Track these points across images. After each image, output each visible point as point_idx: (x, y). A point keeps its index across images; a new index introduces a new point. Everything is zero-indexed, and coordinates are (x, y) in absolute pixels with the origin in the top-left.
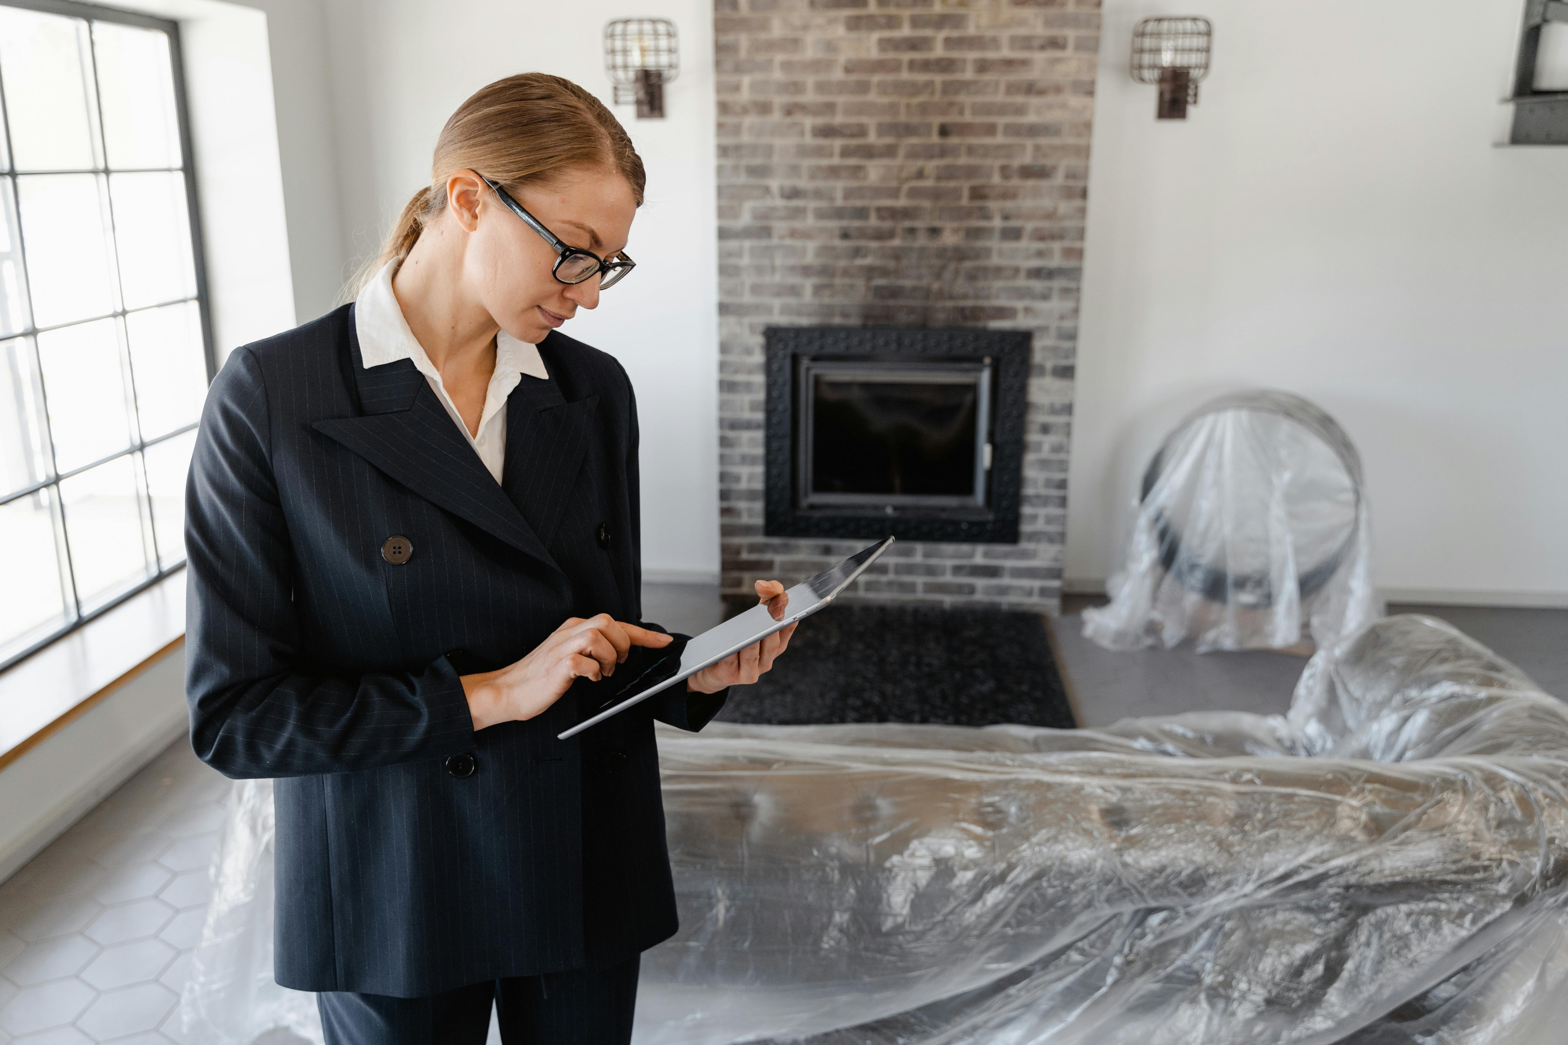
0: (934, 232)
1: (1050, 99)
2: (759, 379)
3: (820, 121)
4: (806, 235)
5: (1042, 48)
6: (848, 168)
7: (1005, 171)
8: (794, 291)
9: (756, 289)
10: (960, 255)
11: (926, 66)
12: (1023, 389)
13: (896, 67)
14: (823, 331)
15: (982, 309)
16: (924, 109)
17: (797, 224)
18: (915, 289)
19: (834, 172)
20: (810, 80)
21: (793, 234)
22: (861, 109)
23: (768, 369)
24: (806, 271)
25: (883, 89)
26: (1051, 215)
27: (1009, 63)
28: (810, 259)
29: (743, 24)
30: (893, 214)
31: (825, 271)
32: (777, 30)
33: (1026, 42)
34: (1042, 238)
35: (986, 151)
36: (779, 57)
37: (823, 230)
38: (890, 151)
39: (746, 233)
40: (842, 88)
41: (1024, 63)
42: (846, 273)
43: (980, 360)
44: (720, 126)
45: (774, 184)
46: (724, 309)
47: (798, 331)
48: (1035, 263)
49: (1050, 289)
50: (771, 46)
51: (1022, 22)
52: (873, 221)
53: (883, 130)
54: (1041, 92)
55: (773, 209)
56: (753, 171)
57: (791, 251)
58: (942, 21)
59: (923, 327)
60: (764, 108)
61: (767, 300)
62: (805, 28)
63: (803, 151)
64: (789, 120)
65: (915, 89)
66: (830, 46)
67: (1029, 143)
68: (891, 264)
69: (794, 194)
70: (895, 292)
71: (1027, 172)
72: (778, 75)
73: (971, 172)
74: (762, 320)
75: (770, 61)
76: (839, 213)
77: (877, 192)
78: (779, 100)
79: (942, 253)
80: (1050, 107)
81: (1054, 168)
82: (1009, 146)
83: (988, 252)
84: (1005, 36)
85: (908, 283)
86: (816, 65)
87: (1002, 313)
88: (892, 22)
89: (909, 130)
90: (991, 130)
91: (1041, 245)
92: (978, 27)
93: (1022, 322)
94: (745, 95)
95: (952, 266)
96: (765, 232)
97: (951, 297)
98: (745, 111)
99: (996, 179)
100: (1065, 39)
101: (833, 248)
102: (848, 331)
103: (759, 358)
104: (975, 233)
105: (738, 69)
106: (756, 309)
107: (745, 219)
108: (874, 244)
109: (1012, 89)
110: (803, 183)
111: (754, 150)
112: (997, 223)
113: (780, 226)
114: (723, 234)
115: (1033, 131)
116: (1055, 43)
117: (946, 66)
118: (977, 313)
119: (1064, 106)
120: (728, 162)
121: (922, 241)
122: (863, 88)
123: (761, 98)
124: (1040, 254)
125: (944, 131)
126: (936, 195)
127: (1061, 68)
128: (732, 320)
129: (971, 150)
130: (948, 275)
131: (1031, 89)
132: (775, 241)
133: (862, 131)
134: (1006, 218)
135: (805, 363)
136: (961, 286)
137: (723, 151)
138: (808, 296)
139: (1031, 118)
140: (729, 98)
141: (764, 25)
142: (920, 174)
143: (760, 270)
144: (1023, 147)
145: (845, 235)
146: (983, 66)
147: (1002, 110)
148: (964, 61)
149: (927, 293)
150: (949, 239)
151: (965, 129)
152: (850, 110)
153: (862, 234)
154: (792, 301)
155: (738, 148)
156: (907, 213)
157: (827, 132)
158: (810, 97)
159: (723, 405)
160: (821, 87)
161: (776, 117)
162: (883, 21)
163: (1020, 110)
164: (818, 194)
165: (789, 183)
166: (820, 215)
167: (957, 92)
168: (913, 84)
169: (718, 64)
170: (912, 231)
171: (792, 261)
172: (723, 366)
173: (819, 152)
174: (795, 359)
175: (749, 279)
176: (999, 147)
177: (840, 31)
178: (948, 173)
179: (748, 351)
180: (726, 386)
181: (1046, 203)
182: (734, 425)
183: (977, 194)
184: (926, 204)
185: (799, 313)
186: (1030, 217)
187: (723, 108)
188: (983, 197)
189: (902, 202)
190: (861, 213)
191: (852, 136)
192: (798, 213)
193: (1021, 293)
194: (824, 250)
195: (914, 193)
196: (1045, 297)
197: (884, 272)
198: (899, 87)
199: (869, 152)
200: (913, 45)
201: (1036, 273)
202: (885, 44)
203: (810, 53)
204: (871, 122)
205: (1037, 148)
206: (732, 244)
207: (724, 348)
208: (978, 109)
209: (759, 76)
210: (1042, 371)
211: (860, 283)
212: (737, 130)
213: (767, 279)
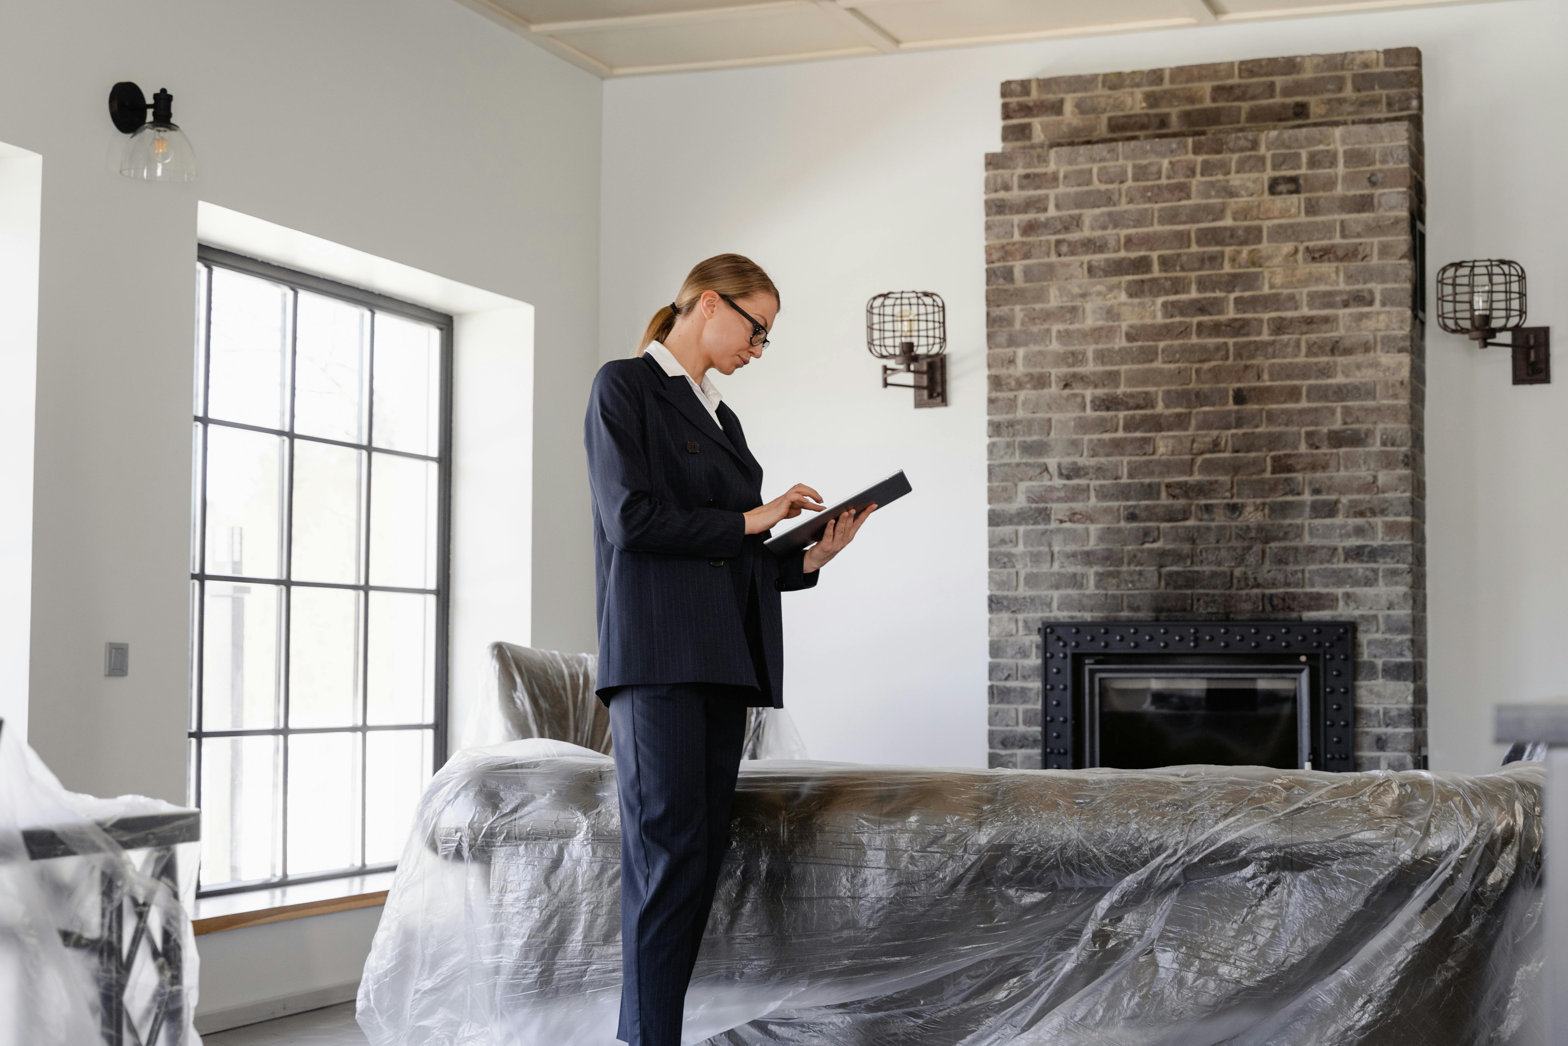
0: (1234, 509)
1: (1359, 358)
2: (1036, 685)
3: (1100, 392)
4: (1089, 518)
5: (1346, 305)
6: (1133, 440)
7: (1312, 440)
8: (1075, 581)
9: (1032, 580)
10: (1266, 535)
11: (1216, 329)
12: (1350, 692)
13: (1185, 331)
14: (1109, 626)
15: (1294, 597)
16: (1216, 374)
17: (1078, 506)
18: (1214, 574)
19: (1117, 446)
20: (1090, 350)
21: (1073, 517)
22: (1145, 378)
23: (1045, 673)
24: (1088, 558)
25: (1171, 355)
26: (1371, 486)
27: (1309, 321)
28: (1092, 544)
29: (1019, 296)
30: (1186, 490)
31: (1109, 557)
32: (1054, 300)
33: (1327, 299)
34: (1362, 514)
35: (1289, 418)
36: (1056, 327)
37: (1107, 511)
38: (1181, 422)
39: (1021, 517)
40: (1124, 356)
41: (1326, 320)
42: (1133, 559)
43: (1293, 658)
44: (991, 401)
45: (1052, 462)
46: (994, 604)
47: (1079, 627)
48: (1355, 542)
49: (1375, 571)
50: (1048, 316)
51: (1320, 279)
52: (1164, 500)
53: (1171, 399)
54: (1348, 351)
55: (1051, 489)
56: (1028, 449)
57: (1072, 536)
58: (1232, 282)
59: (1226, 619)
60: (1041, 381)
61: (1044, 593)
62: (1084, 296)
63: (1083, 426)
64: (1067, 392)
65: (1205, 354)
66: (1111, 313)
67: (1338, 406)
68: (1186, 548)
69: (1074, 472)
70: (1191, 580)
71: (1337, 439)
72: (1055, 346)
73: (1274, 441)
74: (1037, 616)
75: (1048, 331)
76: (1124, 493)
77: (1167, 467)
78: (1056, 372)
79: (1244, 533)
80: (1359, 367)
81: (1369, 433)
82: (1316, 410)
83: (1298, 531)
84: (1303, 293)
85: (1206, 569)
86: (1096, 334)
87: (1318, 601)
88: (1178, 286)
89: (1201, 398)
90: (1294, 394)
91: (1360, 521)
92: (1272, 287)
93: (1344, 612)
94: (1020, 369)
95: (1257, 547)
96: (1043, 515)
97: (1257, 585)
98: (1020, 385)
99: (1303, 448)
100: (1371, 292)
101: (1119, 531)
102: (1137, 625)
103: (1035, 661)
104: (1283, 509)
105: (1012, 342)
106: (1032, 602)
107: (1020, 502)
108: (1164, 525)
109: (1313, 349)
110: (1084, 461)
111: (1029, 424)
112: (1307, 497)
113: (1059, 509)
114: (995, 519)
115: (1342, 393)
116: (1361, 299)
117: (1239, 328)
118: (1288, 602)
119: (1375, 365)
120: (1001, 440)
121: (1220, 520)
122: (1149, 355)
123: (1036, 370)
124: (1359, 531)
125: (1240, 397)
126: (1235, 468)
127: (1370, 324)
128: (1005, 616)
129: (1271, 417)
130: (1251, 559)
131: (1335, 348)
132: (1054, 525)
133: (1148, 401)
134: (1316, 491)
135: (1089, 665)
136: (1268, 571)
137: (995, 428)
138: (1091, 587)
139: (1339, 379)
140: (1002, 372)
141: (1041, 296)
142: (1215, 446)
143: (1036, 558)
144: (1333, 412)
145: (1132, 517)
146: (1279, 327)
147: (1305, 372)
148: (1261, 321)
149: (1229, 580)
150: (1252, 517)
151: (1263, 394)
152: (1132, 380)
153: (1152, 514)
154: (1073, 592)
155: (1011, 424)
156: (1200, 490)
157: (1108, 403)
158: (1090, 367)
159: (993, 718)
160: (1101, 357)
161: (1054, 389)
162: (1168, 284)
163: (1325, 372)
164: (1100, 471)
165: (1067, 460)
166: (1103, 494)
167: (1252, 356)
168: (1204, 348)
169: (990, 337)
170: (1208, 508)
171: (1071, 548)
172: (993, 670)
173: (1102, 426)
174: (1078, 661)
175: (1024, 569)
176: (1302, 412)
177: (1123, 297)
178: (1248, 444)
179: (1023, 653)
180: (997, 694)
181: (1364, 473)
182: (1006, 742)
183: (1282, 465)
184: (1224, 478)
185: (1081, 608)
186: (1343, 490)
187: (996, 382)
188: (1290, 469)
189: (1197, 477)
190: (1150, 491)
191: (1138, 407)
192: (1081, 492)
193: (1339, 578)
194: (1106, 534)
195: (1209, 467)
196: (1369, 582)
197: (1178, 557)
198: (1188, 352)
199: (1157, 424)
200: (1201, 308)
201: (1356, 554)
202: (1169, 309)
203: (1090, 322)
204: (1158, 391)
205: (1347, 411)
206: (1007, 530)
207: (995, 649)
208: (1279, 372)
209: (1035, 348)
210: (1372, 671)
211: (1150, 570)
212: (1012, 405)
213: (1045, 568)
